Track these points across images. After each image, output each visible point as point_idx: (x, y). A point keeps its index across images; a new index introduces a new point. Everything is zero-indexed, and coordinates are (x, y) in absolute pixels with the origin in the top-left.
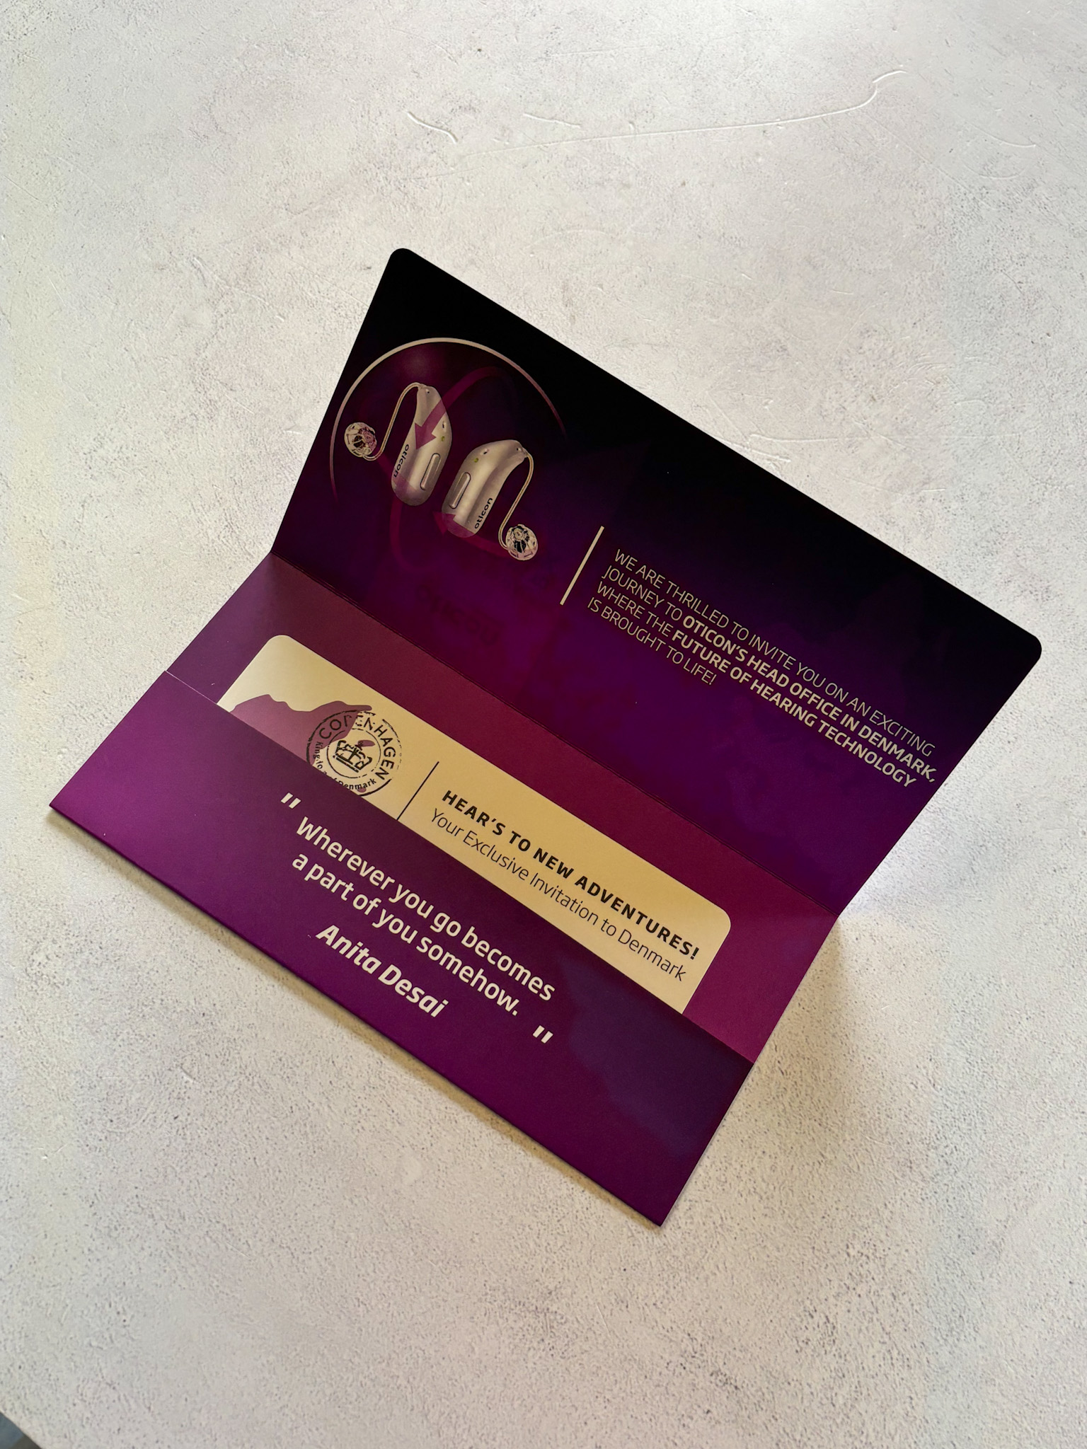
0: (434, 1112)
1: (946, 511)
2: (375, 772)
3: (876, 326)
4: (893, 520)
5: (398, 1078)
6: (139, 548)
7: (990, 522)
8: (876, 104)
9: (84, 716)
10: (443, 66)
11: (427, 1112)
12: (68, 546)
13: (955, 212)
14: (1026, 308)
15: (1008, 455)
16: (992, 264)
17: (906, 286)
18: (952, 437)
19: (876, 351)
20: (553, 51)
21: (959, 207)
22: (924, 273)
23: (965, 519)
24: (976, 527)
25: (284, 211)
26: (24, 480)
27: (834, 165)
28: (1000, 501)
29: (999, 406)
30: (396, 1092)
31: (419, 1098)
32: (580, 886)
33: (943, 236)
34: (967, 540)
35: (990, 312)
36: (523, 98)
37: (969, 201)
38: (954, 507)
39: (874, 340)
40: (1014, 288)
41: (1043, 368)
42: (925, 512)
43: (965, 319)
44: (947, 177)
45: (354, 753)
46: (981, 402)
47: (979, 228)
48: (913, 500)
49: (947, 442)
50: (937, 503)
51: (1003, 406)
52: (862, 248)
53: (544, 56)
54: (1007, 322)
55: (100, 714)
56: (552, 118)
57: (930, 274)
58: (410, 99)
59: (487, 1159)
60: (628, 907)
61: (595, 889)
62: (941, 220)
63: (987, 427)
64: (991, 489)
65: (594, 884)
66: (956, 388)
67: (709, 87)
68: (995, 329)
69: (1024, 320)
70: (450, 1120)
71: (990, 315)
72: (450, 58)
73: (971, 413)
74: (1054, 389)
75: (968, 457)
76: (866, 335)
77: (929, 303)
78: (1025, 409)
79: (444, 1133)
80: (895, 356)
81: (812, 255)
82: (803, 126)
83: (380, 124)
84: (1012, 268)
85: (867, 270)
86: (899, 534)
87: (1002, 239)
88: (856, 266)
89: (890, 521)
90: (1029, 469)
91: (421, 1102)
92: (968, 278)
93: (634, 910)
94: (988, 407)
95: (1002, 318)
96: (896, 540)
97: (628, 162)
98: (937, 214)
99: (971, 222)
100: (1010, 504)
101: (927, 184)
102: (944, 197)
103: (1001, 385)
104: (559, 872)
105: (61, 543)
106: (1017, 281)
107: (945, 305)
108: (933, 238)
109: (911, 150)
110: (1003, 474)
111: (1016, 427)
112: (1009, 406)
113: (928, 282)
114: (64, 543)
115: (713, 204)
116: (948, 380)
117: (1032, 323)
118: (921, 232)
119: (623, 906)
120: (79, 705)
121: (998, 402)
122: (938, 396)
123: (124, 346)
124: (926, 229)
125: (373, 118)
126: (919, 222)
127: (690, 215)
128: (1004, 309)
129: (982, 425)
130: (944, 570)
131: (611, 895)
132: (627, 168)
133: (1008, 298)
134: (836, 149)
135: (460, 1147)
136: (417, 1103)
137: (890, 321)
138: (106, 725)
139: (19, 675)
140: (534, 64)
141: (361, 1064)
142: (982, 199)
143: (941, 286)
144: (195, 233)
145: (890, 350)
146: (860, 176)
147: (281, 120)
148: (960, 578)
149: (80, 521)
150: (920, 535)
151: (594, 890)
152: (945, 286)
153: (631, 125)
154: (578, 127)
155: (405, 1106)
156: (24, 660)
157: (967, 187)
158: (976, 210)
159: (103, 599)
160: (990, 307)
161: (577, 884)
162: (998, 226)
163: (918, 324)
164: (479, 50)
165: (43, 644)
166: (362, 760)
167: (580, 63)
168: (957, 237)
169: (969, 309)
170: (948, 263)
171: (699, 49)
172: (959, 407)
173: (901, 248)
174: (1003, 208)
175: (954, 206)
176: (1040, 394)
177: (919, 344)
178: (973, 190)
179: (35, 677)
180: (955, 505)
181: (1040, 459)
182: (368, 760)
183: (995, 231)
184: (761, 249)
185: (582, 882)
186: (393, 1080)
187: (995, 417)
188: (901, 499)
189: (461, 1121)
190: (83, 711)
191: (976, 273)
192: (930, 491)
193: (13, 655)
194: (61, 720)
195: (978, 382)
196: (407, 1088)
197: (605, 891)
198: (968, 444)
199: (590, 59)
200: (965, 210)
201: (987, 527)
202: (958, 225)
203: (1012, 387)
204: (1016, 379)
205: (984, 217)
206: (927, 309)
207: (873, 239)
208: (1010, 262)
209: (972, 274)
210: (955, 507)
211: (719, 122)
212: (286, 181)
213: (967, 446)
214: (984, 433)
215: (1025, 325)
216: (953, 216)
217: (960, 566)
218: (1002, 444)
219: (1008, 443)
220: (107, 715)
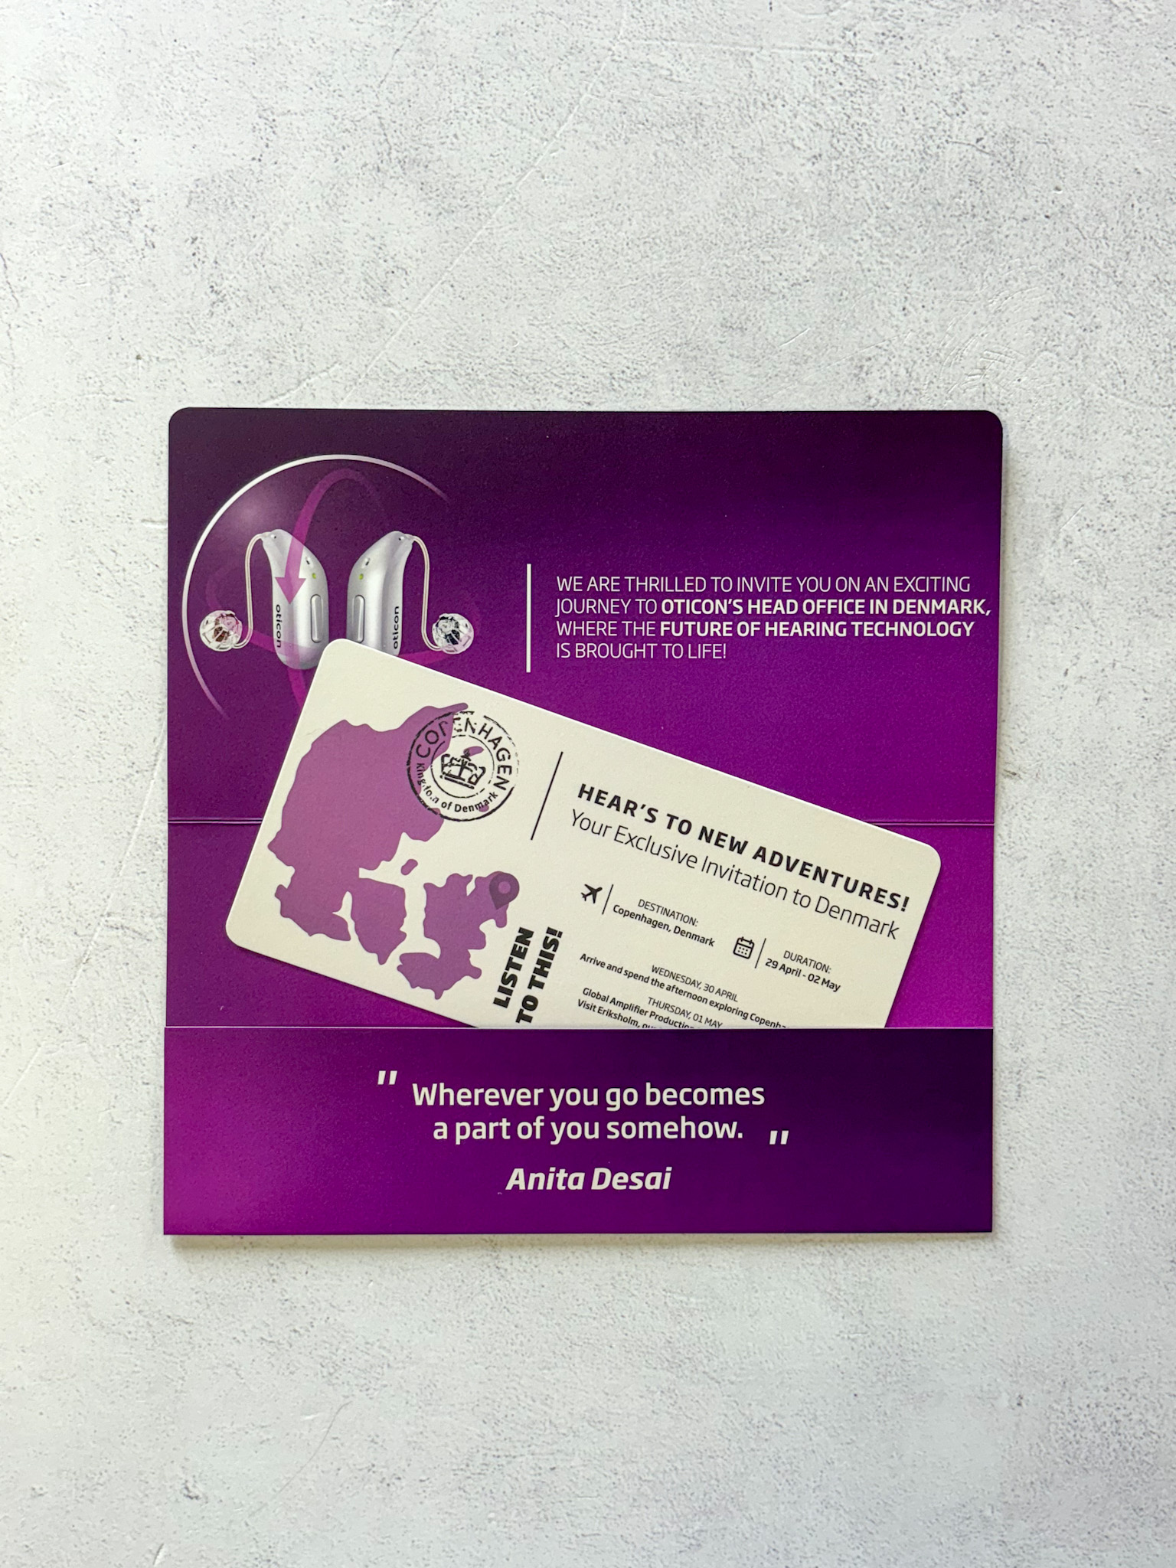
0: (1081, 1544)
1: (1101, 533)
2: (493, 782)
3: (866, 352)
4: (1056, 594)
5: (1028, 1542)
6: (366, 1277)
7: (1156, 506)
8: (635, 13)
9: (478, 1471)
10: (120, 420)
11: (1076, 1549)
12: (302, 1331)
13: (838, 99)
14: (1010, 173)
15: (1119, 401)
16: (930, 142)
17: (858, 262)
18: (1045, 431)
19: (889, 389)
20: (218, 281)
21: (838, 87)
22: (865, 226)
23: (1128, 527)
24: (1147, 527)
25: (136, 775)
26: (195, 1304)
27: (655, 155)
28: (1148, 469)
29: (1068, 342)
30: (1037, 1555)
31: (1059, 1543)
32: (759, 859)
33: (848, 149)
34: (1148, 551)
35: (974, 216)
36: (243, 381)
37: (843, 68)
38: (1106, 522)
39: (876, 374)
40: (977, 154)
41: (1081, 245)
42: (1083, 555)
43: (954, 252)
44: (793, 52)
45: (463, 767)
46: (1045, 353)
47: (881, 98)
48: (1059, 551)
49: (1045, 442)
50: (1086, 531)
51: (1072, 337)
52: (774, 251)
53: (213, 296)
54: (1002, 212)
55: (489, 1458)
56: (299, 383)
57: (872, 221)
58: (127, 501)
59: (1157, 1544)
60: (818, 869)
61: (777, 858)
62: (832, 127)
63: (1073, 383)
64: (1129, 463)
65: (775, 853)
66: (1008, 359)
67: (430, 166)
68: (995, 235)
69: (1018, 194)
70: (1100, 1540)
71: (976, 220)
72: (116, 401)
73: (1044, 379)
74: (1113, 263)
75: (1080, 441)
76: (863, 375)
77: (900, 264)
78: (1097, 320)
79: (1104, 1554)
80: (914, 375)
81: (727, 315)
82: (578, 127)
83: (127, 566)
84: (956, 127)
85: (801, 280)
86: (1073, 606)
87: (917, 92)
88: (785, 284)
89: (1054, 598)
90: (1153, 400)
91: (1064, 1546)
92: (916, 187)
93: (826, 871)
94: (1058, 354)
95: (991, 212)
96: (1075, 616)
97: (432, 368)
98: (821, 123)
99: (865, 97)
100: (1162, 465)
101: (778, 85)
102: (811, 90)
103: (1051, 311)
104: (732, 849)
105: (293, 1334)
106: (973, 142)
107: (919, 251)
108: (839, 162)
109: (725, 48)
110: (1130, 432)
111: (1104, 355)
112: (1079, 331)
113: (879, 235)
114: (295, 1331)
115: (567, 342)
116: (992, 355)
117: (1030, 189)
118: (821, 165)
119: (813, 870)
120: (463, 1467)
121: (1063, 337)
122: (995, 388)
123: (140, 1082)
124: (824, 156)
125: (111, 566)
126: (809, 154)
127: (555, 381)
128: (985, 196)
129: (1067, 385)
130: (1148, 610)
131: (797, 861)
132: (437, 378)
133: (979, 177)
134: (641, 126)
135: (1127, 1554)
136: (1061, 1550)
137: (875, 330)
138: (504, 1463)
139: (385, 1485)
140: (214, 320)
141: (987, 1558)
142: (854, 51)
143: (896, 228)
144: (76, 887)
145: (903, 372)
146: (695, 143)
147: (22, 661)
148: (1170, 605)
149: (287, 1297)
150: (1096, 588)
151: (776, 861)
152: (900, 221)
153: (390, 310)
154: (337, 365)
155: (1054, 1560)
156: (374, 1469)
157: (825, 47)
158: (859, 74)
159: (384, 1353)
160: (969, 208)
161: (755, 858)
162: (901, 76)
163: (907, 305)
164: (138, 358)
165: (376, 1440)
166: (474, 772)
167: (262, 270)
168: (865, 137)
169: (949, 231)
170: (882, 188)
171: (374, 118)
172: (1025, 383)
173: (816, 213)
174: (887, 42)
175: (830, 91)
176: (1101, 284)
177: (928, 334)
178: (836, 46)
179: (401, 1476)
180: (1106, 517)
181: (1156, 375)
182: (480, 771)
183: (901, 87)
184: (667, 358)
185: (761, 853)
186: (1025, 1548)
187: (1073, 362)
188: (1047, 561)
189: (1110, 1533)
190: (471, 1468)
191: (921, 170)
192: (1070, 524)
193: (361, 1473)
194: (462, 1493)
195: (1025, 329)
196: (1042, 1544)
197: (789, 858)
198: (1069, 425)
199: (267, 253)
200: (847, 86)
201: (1157, 516)
202: (855, 118)
203: (1065, 302)
204: (1063, 287)
205: (875, 77)
206: (903, 276)
207: (775, 227)
208: (948, 119)
209: (918, 177)
210: (1109, 520)
211: (482, 210)
212: (103, 736)
213: (1070, 428)
214: (1076, 393)
215: (1023, 199)
216: (839, 108)
217: (1161, 591)
218: (1103, 391)
219: (1109, 386)
220: (496, 1453)
